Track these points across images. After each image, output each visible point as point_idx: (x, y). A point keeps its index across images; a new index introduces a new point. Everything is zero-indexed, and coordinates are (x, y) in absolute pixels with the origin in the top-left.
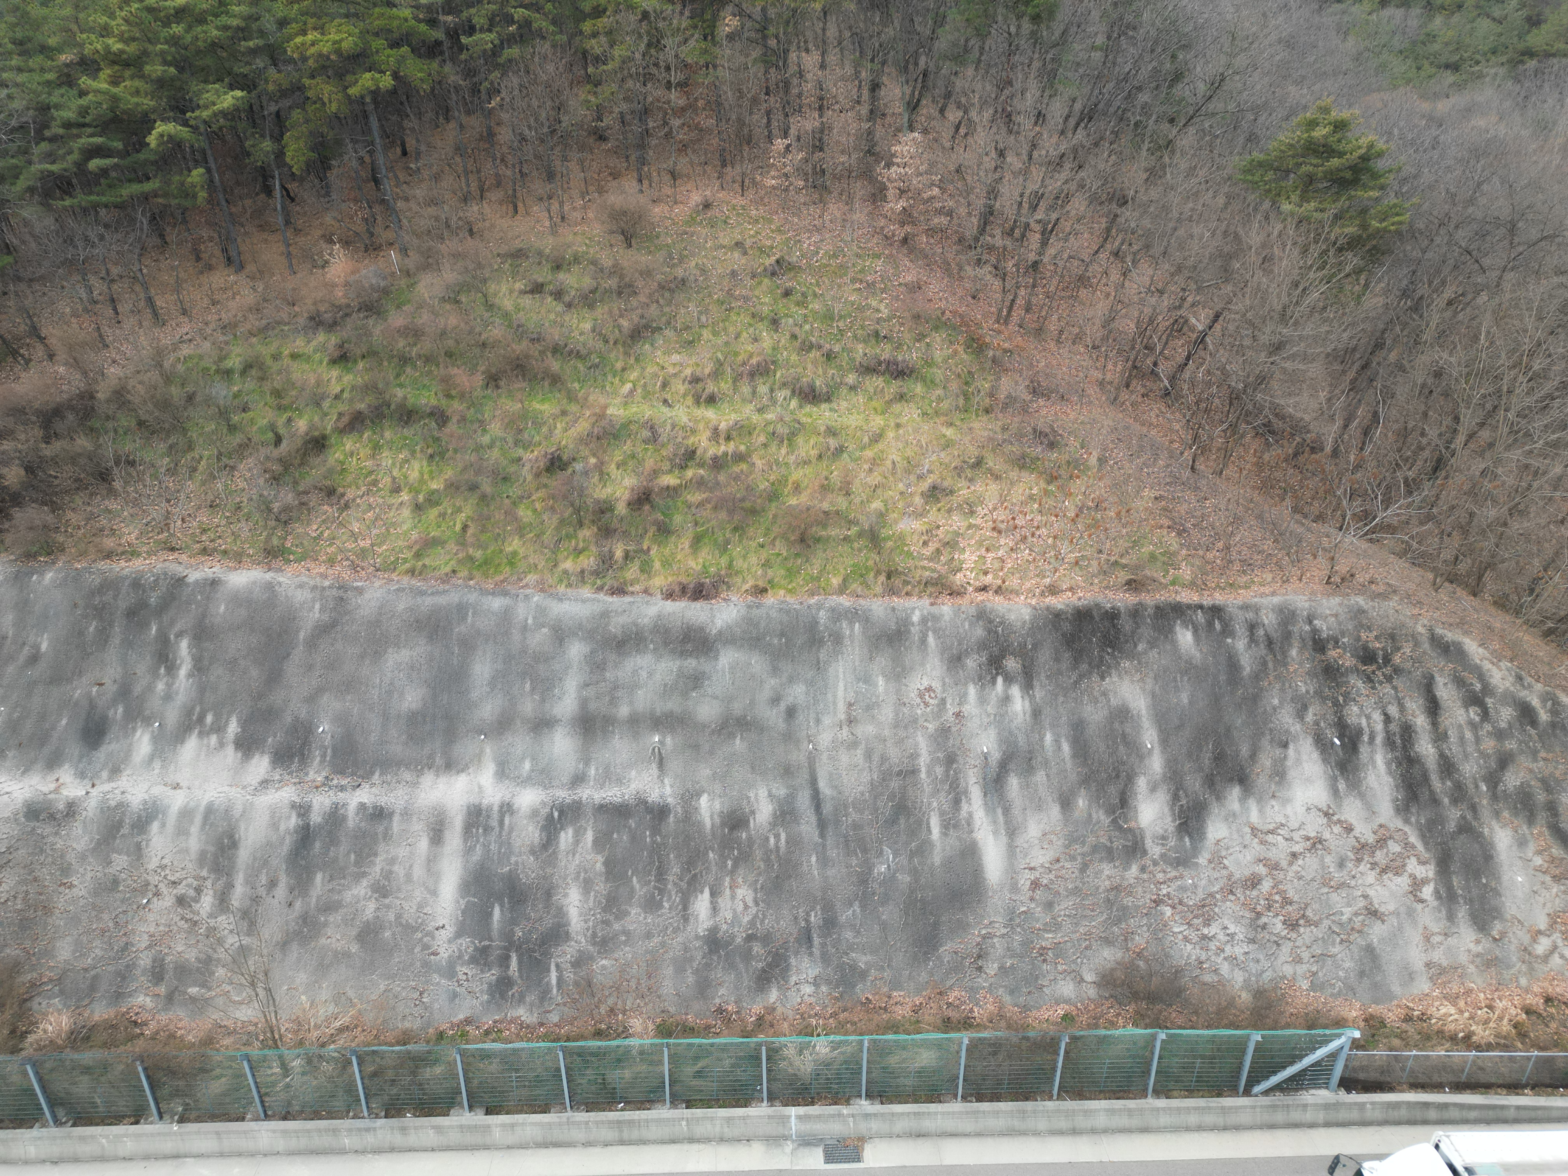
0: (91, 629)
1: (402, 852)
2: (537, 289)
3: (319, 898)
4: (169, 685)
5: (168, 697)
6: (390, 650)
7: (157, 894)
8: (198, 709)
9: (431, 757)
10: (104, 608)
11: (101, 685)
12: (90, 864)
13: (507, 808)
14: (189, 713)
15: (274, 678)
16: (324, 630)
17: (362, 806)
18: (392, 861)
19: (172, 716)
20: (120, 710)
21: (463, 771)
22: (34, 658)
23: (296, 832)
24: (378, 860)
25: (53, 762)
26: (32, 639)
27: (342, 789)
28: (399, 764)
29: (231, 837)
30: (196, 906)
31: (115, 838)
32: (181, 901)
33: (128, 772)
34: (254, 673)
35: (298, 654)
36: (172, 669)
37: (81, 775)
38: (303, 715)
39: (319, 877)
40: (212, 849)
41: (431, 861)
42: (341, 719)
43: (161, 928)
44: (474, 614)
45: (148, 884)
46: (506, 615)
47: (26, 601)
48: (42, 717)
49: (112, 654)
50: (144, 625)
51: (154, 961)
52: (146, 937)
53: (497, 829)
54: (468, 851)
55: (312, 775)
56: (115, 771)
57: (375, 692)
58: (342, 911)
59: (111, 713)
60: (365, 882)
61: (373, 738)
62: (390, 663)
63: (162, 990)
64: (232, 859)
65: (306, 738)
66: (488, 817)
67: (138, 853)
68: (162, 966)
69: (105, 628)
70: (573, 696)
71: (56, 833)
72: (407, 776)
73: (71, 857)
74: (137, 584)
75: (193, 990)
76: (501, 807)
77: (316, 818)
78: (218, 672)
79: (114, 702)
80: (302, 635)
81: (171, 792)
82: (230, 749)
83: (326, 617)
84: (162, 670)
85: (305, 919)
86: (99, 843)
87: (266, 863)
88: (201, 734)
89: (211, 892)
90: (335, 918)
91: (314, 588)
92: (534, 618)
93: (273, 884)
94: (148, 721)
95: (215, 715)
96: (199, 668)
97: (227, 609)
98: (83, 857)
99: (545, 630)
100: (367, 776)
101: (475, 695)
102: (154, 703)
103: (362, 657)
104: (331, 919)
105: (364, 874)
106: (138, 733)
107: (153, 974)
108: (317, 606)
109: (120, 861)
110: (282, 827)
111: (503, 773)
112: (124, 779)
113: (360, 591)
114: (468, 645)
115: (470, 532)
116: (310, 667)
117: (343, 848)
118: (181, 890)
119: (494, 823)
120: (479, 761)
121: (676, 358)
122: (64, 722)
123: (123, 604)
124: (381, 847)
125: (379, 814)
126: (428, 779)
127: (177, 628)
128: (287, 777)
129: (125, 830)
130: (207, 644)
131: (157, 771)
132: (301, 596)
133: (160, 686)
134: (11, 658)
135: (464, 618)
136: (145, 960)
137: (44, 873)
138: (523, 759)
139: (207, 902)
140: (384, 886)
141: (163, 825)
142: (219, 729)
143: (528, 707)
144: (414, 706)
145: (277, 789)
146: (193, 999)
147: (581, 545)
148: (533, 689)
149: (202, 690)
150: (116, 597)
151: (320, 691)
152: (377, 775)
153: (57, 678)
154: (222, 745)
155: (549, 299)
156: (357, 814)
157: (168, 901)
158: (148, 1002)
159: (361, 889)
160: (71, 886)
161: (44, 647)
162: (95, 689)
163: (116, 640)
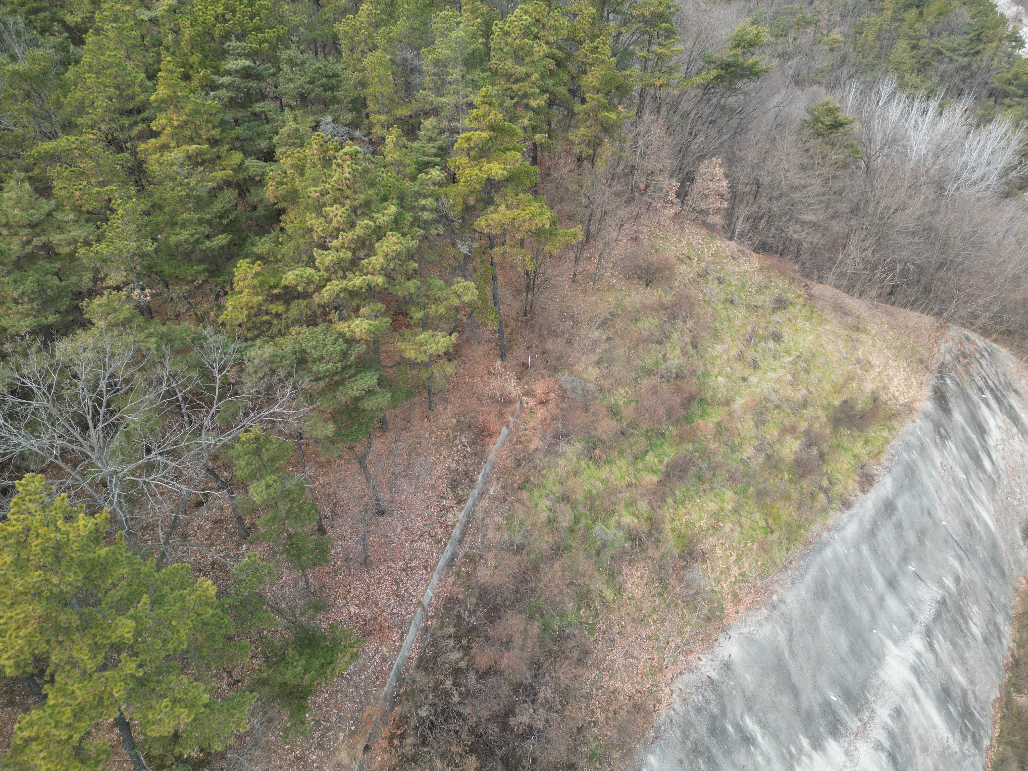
0: (702, 766)
1: (916, 721)
4: (762, 754)
5: (768, 761)
6: (818, 622)
9: (871, 662)
10: (696, 745)
14: (783, 757)
16: (791, 641)
17: (890, 716)
18: (916, 729)
21: (884, 655)
23: (889, 761)
27: (872, 718)
28: (867, 680)
34: (786, 700)
35: (792, 665)
36: (754, 742)
38: (820, 699)
41: (923, 712)
42: (833, 683)
44: (827, 567)
46: (836, 557)
50: (724, 733)
54: (926, 691)
55: (854, 728)
57: (831, 653)
60: (918, 753)
61: (849, 677)
62: (823, 630)
65: (832, 710)
66: (918, 667)
69: (708, 758)
72: (875, 682)
74: (697, 709)
77: (887, 745)
78: (772, 720)
80: (786, 654)
82: (815, 755)
83: (785, 632)
84: (752, 749)
88: (797, 762)
92: (845, 548)
95: (793, 744)
96: (764, 726)
97: (749, 674)
99: (852, 551)
100: (866, 699)
101: (857, 612)
103: (813, 638)
105: (915, 750)
108: (778, 629)
111: (894, 640)
113: (783, 601)
114: (837, 588)
115: (769, 520)
116: (801, 669)
117: (903, 746)
120: (884, 644)
123: (703, 729)
124: (910, 728)
125: (898, 713)
126: (882, 674)
127: (739, 713)
128: (849, 740)
130: (756, 709)
132: (767, 630)
133: (760, 759)
135: (826, 574)
138: (891, 626)
140: (924, 746)
143: (872, 598)
144: (847, 642)
145: (857, 749)
147: (810, 490)
148: (868, 586)
149: (775, 737)
150: (696, 731)
151: (814, 677)
152: (868, 696)
154: (810, 758)
156: (893, 722)
159: (920, 759)
163: (720, 757)
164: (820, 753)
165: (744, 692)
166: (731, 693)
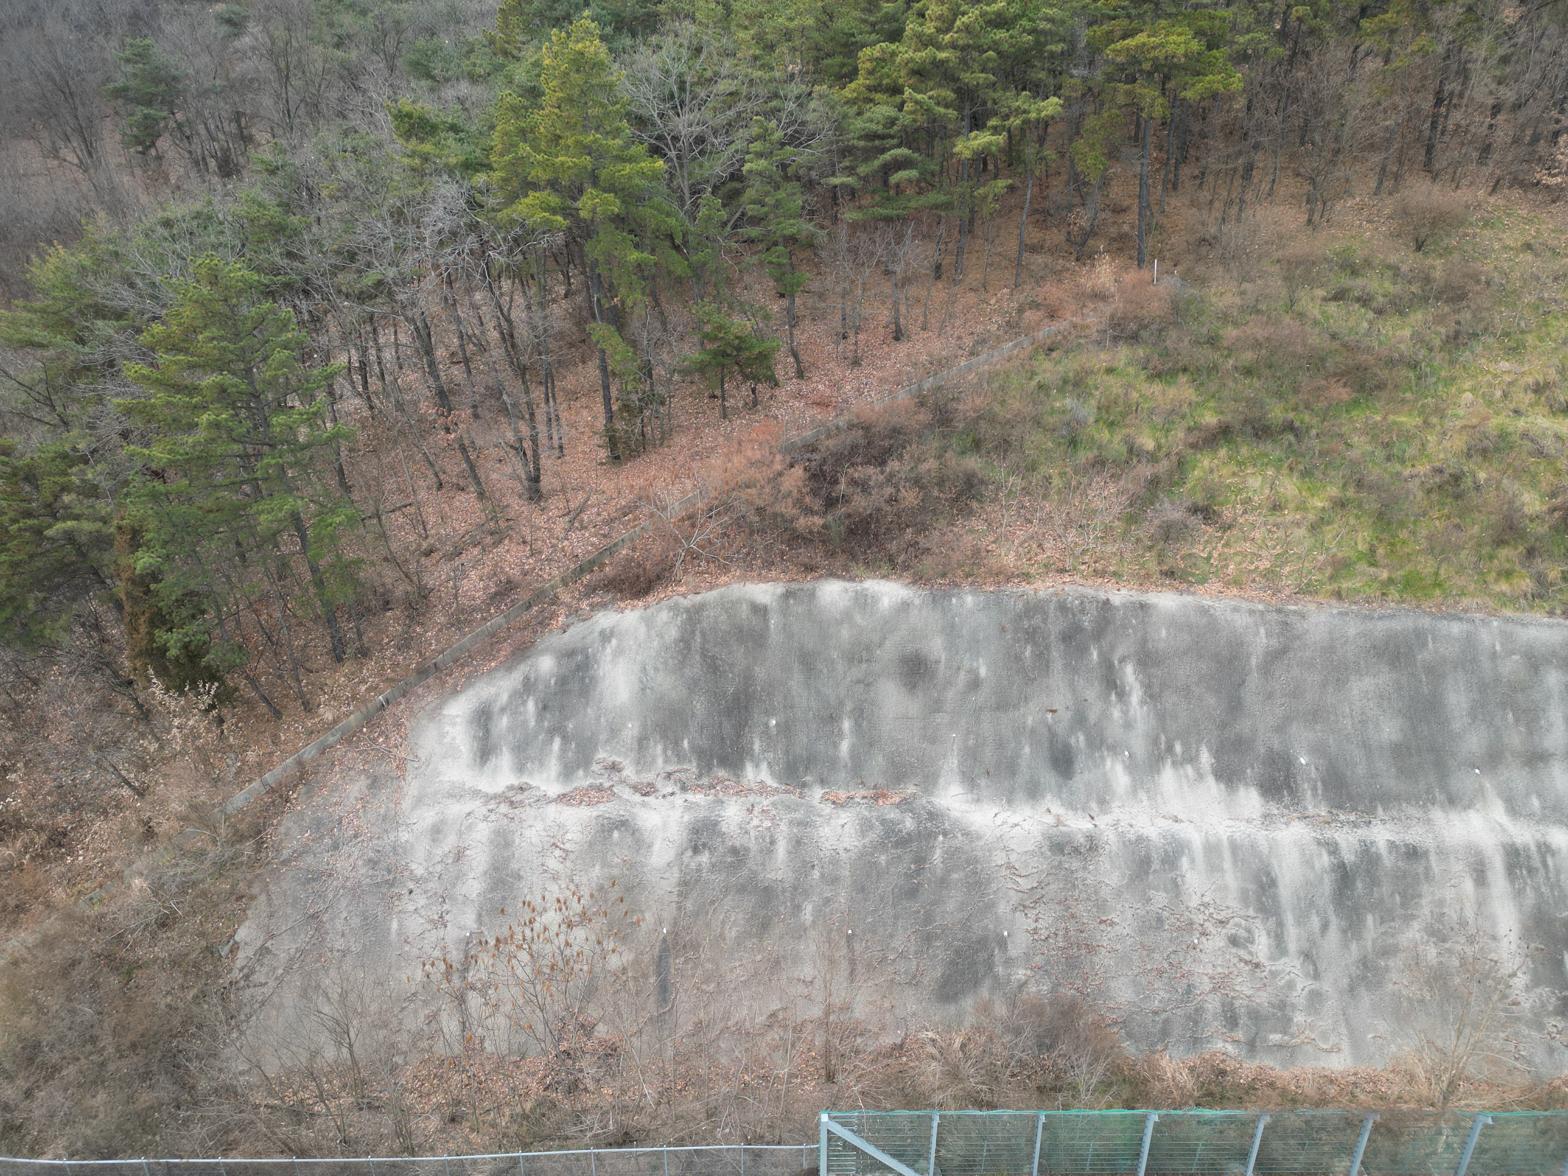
0: (1028, 653)
1: (1449, 894)
2: (1339, 296)
3: (1374, 941)
4: (1125, 713)
5: (1128, 725)
6: (1352, 678)
7: (1204, 934)
8: (1163, 738)
9: (1428, 791)
10: (1035, 631)
11: (1054, 711)
12: (1126, 901)
13: (1545, 849)
14: (1155, 742)
15: (1235, 706)
16: (1275, 656)
17: (1392, 845)
18: (1441, 903)
19: (1139, 745)
20: (1082, 738)
21: (1469, 806)
22: (975, 684)
23: (1333, 870)
24: (1424, 901)
25: (1034, 793)
26: (966, 664)
27: (1355, 825)
28: (1398, 798)
29: (1268, 874)
30: (1253, 948)
31: (1147, 873)
32: (1234, 941)
33: (1117, 803)
34: (1211, 700)
35: (1254, 679)
36: (1122, 695)
37: (1071, 806)
38: (1276, 746)
39: (1370, 919)
40: (1252, 887)
41: (1481, 904)
42: (1318, 750)
43: (1220, 970)
44: (1434, 640)
45: (1191, 924)
46: (1469, 642)
47: (953, 626)
48: (1000, 745)
49: (1057, 678)
50: (1082, 651)
51: (1223, 1005)
52: (1206, 979)
53: (1542, 871)
54: (1518, 894)
55: (1311, 811)
56: (1104, 803)
57: (1348, 722)
58: (1401, 955)
59: (1073, 741)
60: (1416, 925)
61: (1361, 770)
62: (1355, 692)
63: (1240, 1035)
64: (1275, 898)
65: (1288, 770)
66: (1529, 857)
67: (1176, 888)
68: (1232, 1010)
69: (1041, 653)
70: (1562, 728)
71: (1085, 868)
72: (1412, 811)
73: (1105, 892)
74: (1063, 607)
75: (1275, 1038)
76: (1539, 847)
77: (1349, 857)
78: (1170, 700)
79: (1072, 730)
80: (1254, 662)
81: (1176, 826)
82: (1211, 780)
83: (1274, 642)
84: (1113, 697)
85: (1364, 963)
86: (1132, 880)
87: (1311, 904)
88: (1174, 763)
89: (1264, 933)
90: (1395, 963)
91: (1251, 612)
92: (1502, 644)
93: (1325, 927)
94: (1114, 749)
95: (1183, 744)
96: (1151, 695)
97: (1168, 632)
98: (1118, 894)
99: (1516, 657)
100: (1372, 811)
101: (1457, 726)
102: (1114, 730)
103: (1324, 685)
104: (1391, 963)
105: (1413, 917)
106: (1109, 762)
107: (1226, 1018)
108: (1262, 631)
109: (1160, 898)
110: (1317, 866)
111: (1514, 809)
112: (1117, 810)
113: (1303, 616)
114: (1435, 672)
115: (1381, 551)
116: (1270, 696)
117: (1386, 889)
118: (1230, 930)
119: (1538, 864)
120: (1483, 796)
121: (1505, 365)
122: (1027, 750)
123: (1055, 626)
124: (1425, 888)
125: (1413, 853)
126: (1437, 814)
127: (1119, 652)
128: (1286, 811)
129: (1156, 865)
130: (1153, 671)
131: (1146, 803)
132: (1241, 621)
133: (1116, 713)
134: (949, 683)
135: (1425, 644)
136: (1213, 1004)
137: (1080, 909)
138: (1528, 794)
139: (1262, 946)
140: (1439, 931)
141: (1192, 861)
142: (1191, 758)
143: (1515, 739)
144: (1396, 737)
145: (1287, 824)
146: (1280, 1047)
147: (1508, 566)
148: (1517, 720)
149: (1161, 717)
150: (1045, 621)
151: (1287, 720)
152: (1380, 811)
153: (1002, 705)
154: (1200, 776)
155: (1357, 306)
156: (1390, 852)
157: (1217, 941)
158: (1230, 1048)
159: (1413, 933)
160: (1112, 924)
161: (983, 672)
162: (1049, 716)
163: (1058, 665)
164: (1222, 786)
165: (1144, 642)
166: (1124, 627)
